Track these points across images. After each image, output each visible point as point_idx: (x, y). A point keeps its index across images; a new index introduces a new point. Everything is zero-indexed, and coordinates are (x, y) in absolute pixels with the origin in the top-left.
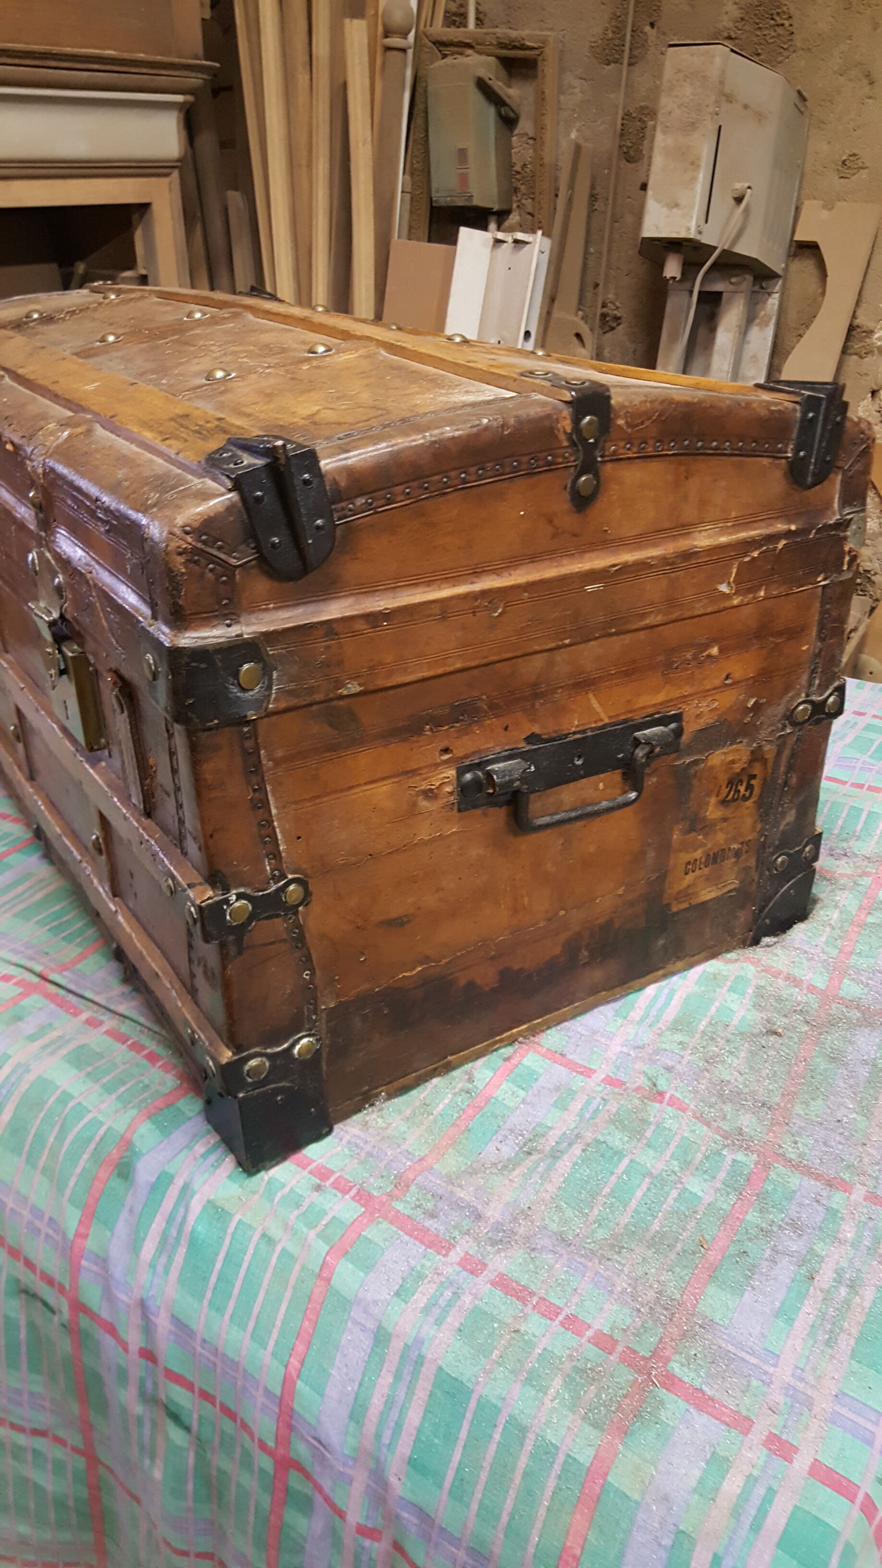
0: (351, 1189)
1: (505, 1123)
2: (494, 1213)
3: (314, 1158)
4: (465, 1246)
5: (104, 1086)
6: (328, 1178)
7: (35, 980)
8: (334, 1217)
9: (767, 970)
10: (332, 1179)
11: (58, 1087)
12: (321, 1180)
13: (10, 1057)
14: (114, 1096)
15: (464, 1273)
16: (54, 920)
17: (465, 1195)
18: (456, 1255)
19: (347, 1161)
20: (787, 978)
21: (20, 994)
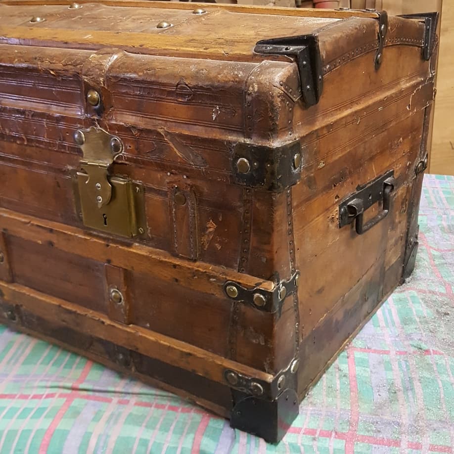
0: (331, 434)
1: (372, 384)
2: (406, 420)
3: (300, 426)
4: (405, 440)
5: (160, 429)
6: (316, 433)
7: (69, 392)
8: (334, 449)
9: (420, 291)
10: (318, 433)
11: (135, 439)
12: (313, 435)
13: (91, 433)
14: (171, 432)
15: (414, 450)
16: (51, 360)
17: (387, 417)
18: (404, 444)
19: (317, 423)
20: (430, 292)
21: (66, 401)
